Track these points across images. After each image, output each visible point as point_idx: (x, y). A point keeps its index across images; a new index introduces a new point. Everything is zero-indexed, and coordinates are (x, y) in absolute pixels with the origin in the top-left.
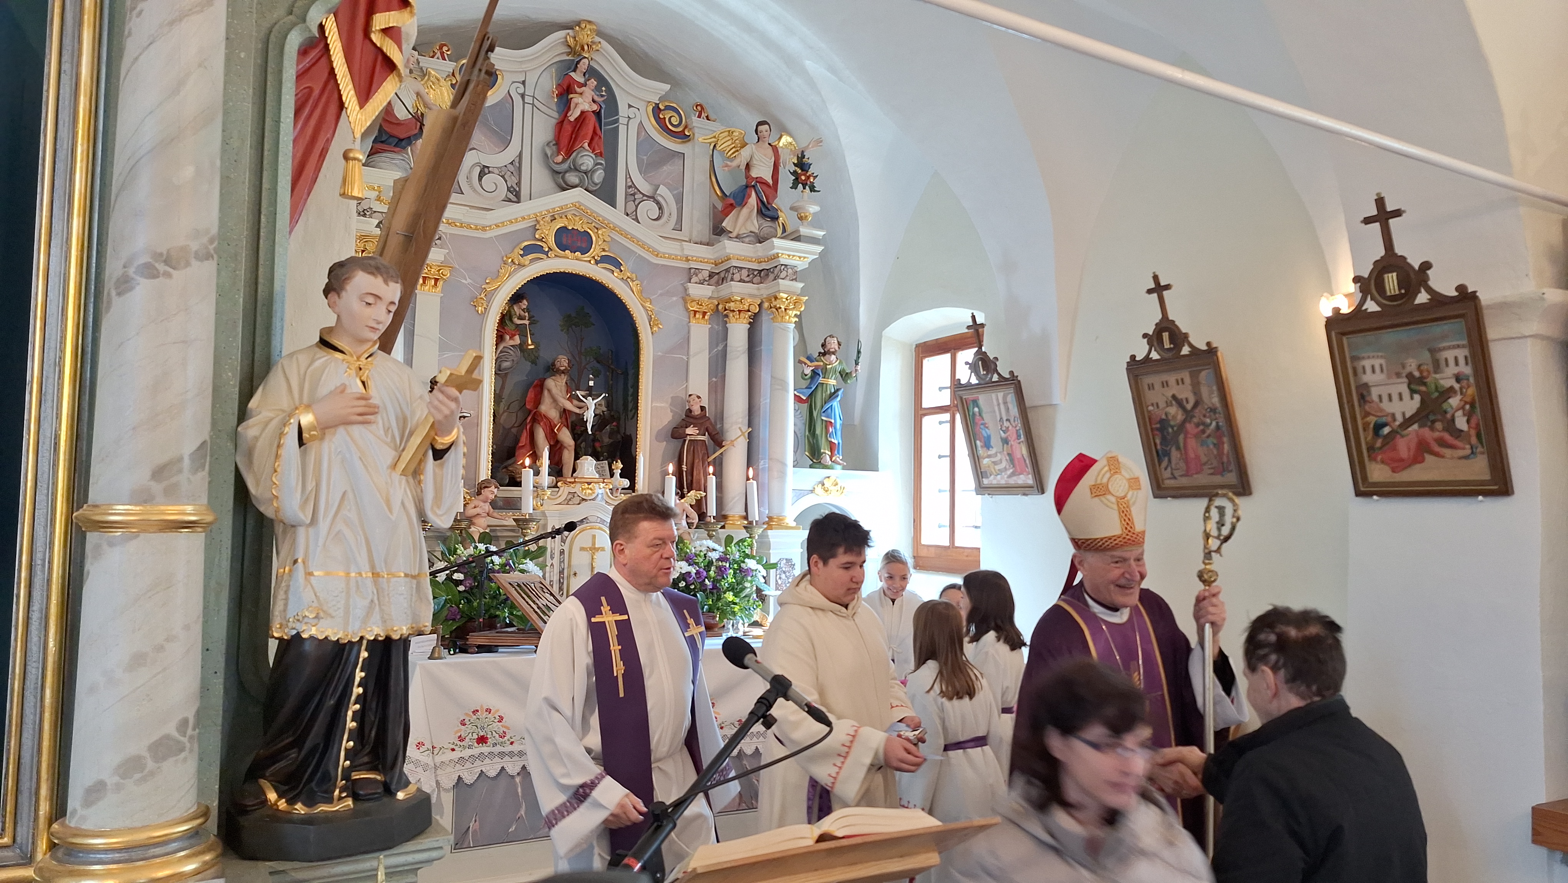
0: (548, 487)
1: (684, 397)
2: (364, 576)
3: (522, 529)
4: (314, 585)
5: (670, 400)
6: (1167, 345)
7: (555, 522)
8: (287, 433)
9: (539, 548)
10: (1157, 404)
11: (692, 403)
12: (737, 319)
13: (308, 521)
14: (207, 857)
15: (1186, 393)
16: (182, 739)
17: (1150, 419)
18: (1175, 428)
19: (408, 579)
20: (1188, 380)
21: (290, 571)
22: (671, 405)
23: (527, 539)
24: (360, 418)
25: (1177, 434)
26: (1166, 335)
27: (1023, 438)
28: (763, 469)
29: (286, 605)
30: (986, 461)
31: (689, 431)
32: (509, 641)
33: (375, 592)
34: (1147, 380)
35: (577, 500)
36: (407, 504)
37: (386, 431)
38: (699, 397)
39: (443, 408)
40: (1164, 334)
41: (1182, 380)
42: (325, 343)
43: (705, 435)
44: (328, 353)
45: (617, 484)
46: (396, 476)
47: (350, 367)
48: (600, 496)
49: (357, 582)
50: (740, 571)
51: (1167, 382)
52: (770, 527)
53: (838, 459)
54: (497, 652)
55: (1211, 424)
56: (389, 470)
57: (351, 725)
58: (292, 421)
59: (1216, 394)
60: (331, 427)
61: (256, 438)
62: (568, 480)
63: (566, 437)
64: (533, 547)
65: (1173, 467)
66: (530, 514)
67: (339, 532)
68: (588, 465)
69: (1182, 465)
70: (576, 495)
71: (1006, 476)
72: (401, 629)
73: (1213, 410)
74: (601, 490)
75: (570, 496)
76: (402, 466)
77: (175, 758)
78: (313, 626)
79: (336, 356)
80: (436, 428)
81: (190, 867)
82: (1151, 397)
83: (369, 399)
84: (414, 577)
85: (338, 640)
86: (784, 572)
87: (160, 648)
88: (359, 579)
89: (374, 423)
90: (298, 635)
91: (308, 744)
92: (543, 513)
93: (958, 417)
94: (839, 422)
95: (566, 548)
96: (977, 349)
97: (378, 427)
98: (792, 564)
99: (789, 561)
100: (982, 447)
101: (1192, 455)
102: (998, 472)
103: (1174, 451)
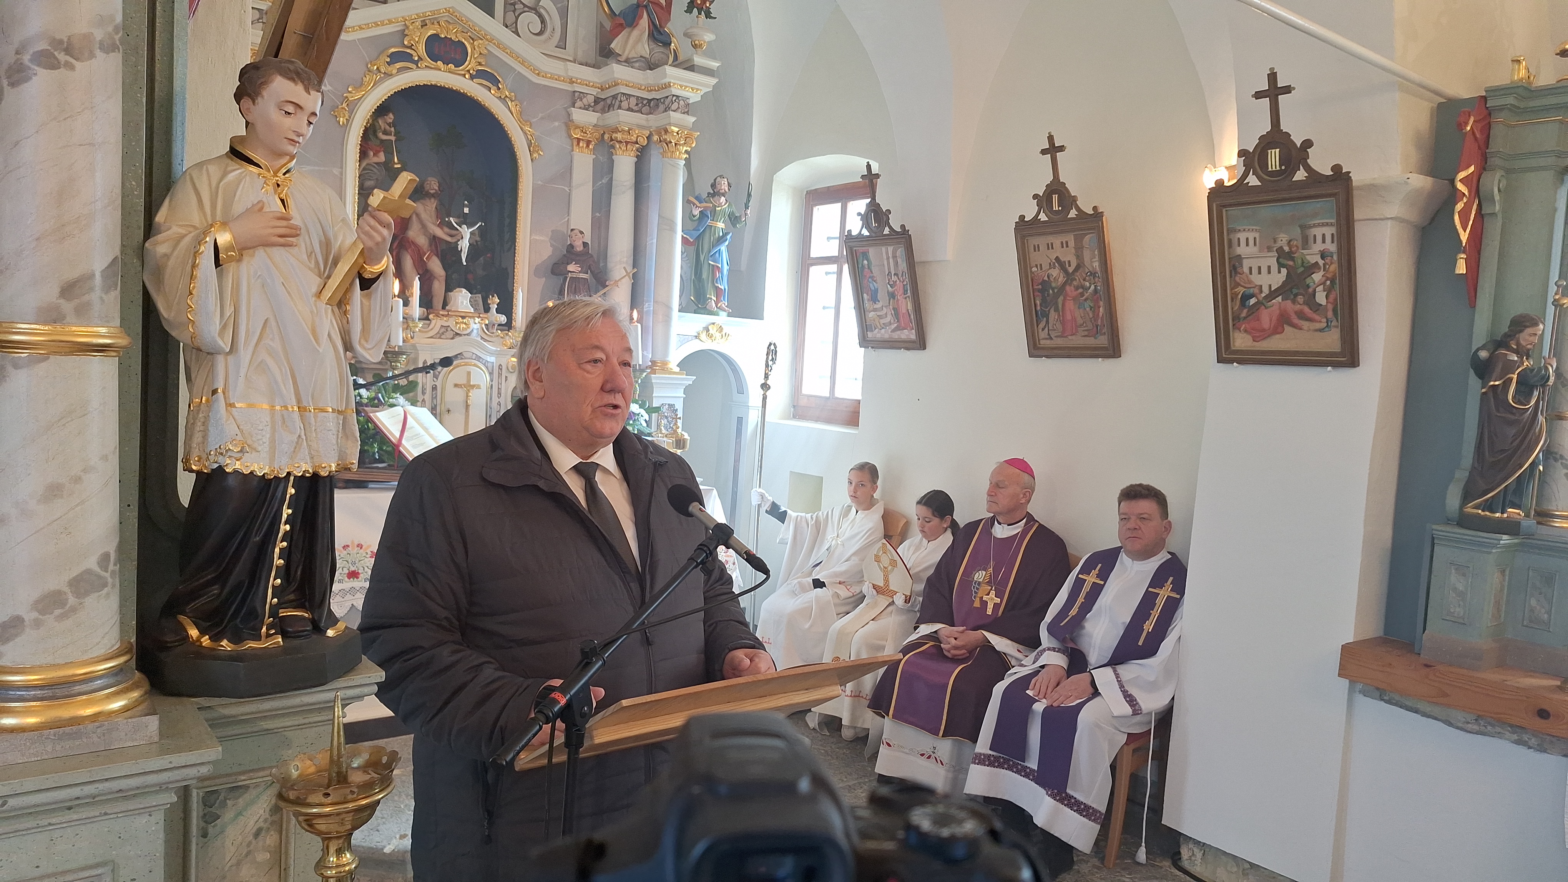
0: (419, 319)
1: (566, 232)
2: (290, 409)
3: (391, 362)
4: (236, 417)
5: (550, 233)
6: (1056, 208)
7: (427, 357)
8: (203, 252)
9: (410, 383)
10: (1041, 265)
11: (574, 238)
12: (623, 151)
13: (228, 351)
14: (135, 694)
15: (1069, 256)
16: (103, 574)
17: (1032, 280)
18: (1056, 291)
19: (335, 415)
20: (1072, 244)
21: (207, 401)
22: (551, 238)
23: (396, 372)
24: (282, 240)
25: (1056, 296)
26: (1055, 197)
27: (909, 294)
28: (648, 311)
29: (205, 437)
30: (871, 315)
31: (571, 267)
32: (380, 477)
33: (302, 428)
34: (1033, 241)
35: (450, 334)
36: (333, 335)
37: (309, 257)
38: (582, 233)
39: (375, 234)
40: (1054, 196)
41: (1067, 243)
42: (236, 153)
43: (587, 274)
44: (242, 165)
45: (493, 319)
46: (322, 306)
47: (267, 182)
48: (475, 331)
49: (283, 416)
51: (1052, 244)
52: (654, 372)
53: (723, 305)
54: (366, 487)
55: (1090, 287)
56: (314, 299)
57: (278, 563)
58: (208, 239)
59: (1097, 258)
60: (250, 248)
61: (167, 256)
62: (441, 313)
63: (436, 266)
64: (403, 382)
65: (1051, 328)
66: (399, 347)
67: (262, 361)
68: (462, 299)
69: (1059, 326)
70: (449, 329)
71: (890, 330)
72: (330, 466)
73: (1093, 274)
74: (476, 325)
75: (443, 330)
76: (327, 294)
77: (97, 594)
78: (237, 460)
79: (251, 169)
80: (367, 255)
81: (117, 704)
82: (1036, 258)
83: (290, 220)
84: (339, 412)
85: (264, 474)
86: (666, 417)
87: (77, 480)
88: (285, 412)
89: (296, 246)
90: (221, 469)
91: (232, 581)
92: (414, 347)
93: (846, 268)
94: (726, 268)
95: (438, 383)
96: (869, 200)
97: (301, 250)
98: (674, 410)
99: (671, 406)
100: (868, 300)
101: (1069, 317)
102: (883, 326)
103: (1052, 312)
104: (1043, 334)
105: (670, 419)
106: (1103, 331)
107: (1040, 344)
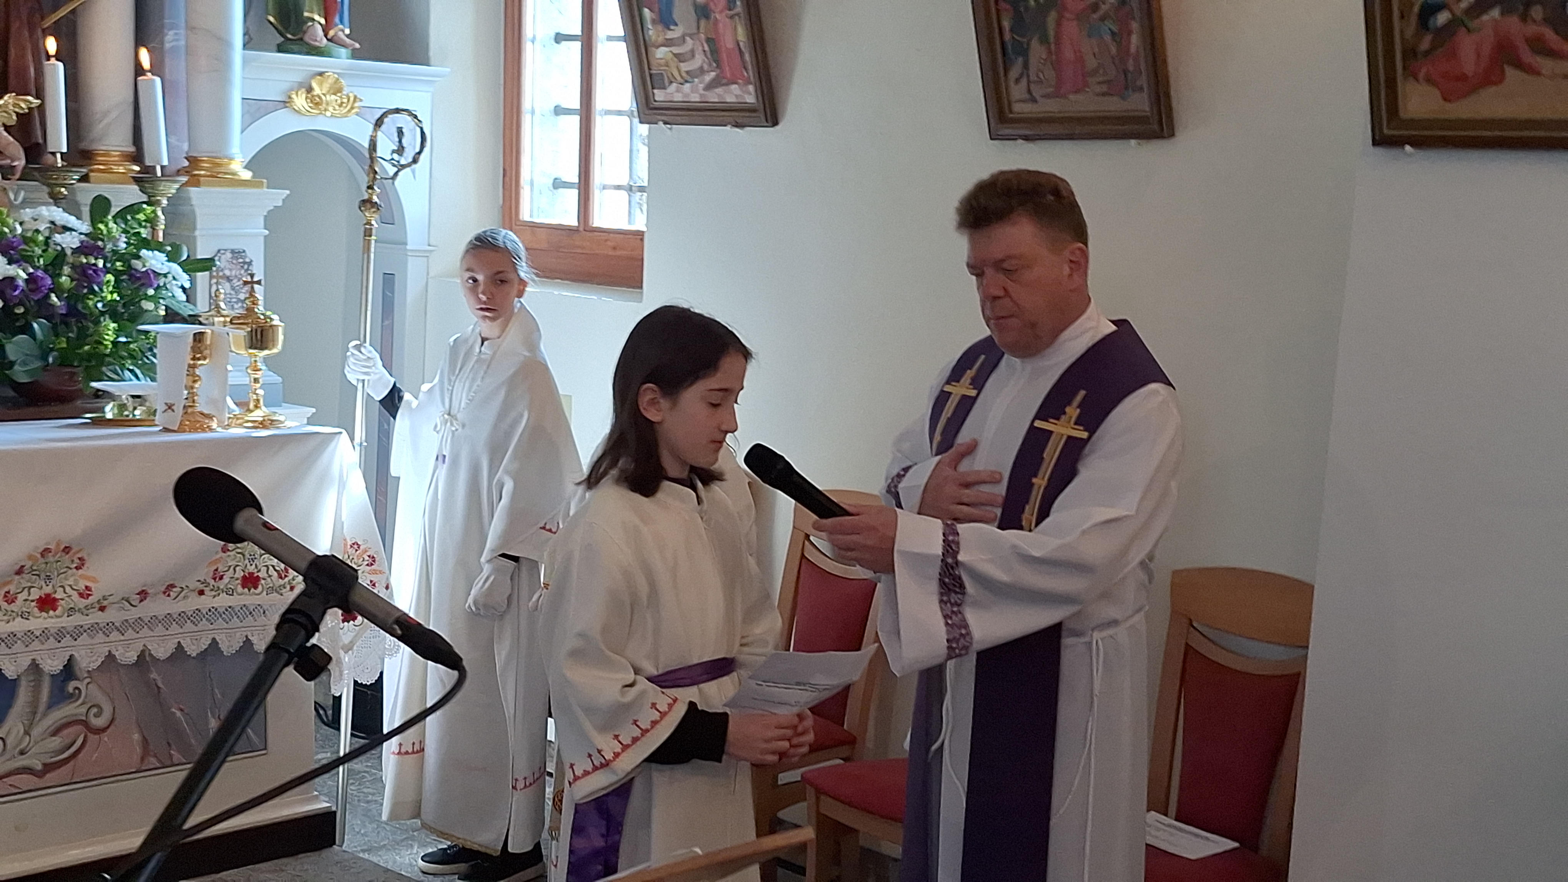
30: (661, 53)
50: (131, 276)
52: (195, 181)
53: (339, 32)
65: (1033, 78)
86: (228, 279)
98: (245, 263)
99: (237, 254)
100: (654, 22)
101: (1068, 54)
102: (688, 78)
103: (1035, 44)
104: (1017, 91)
105: (236, 283)
106: (1138, 83)
107: (1011, 112)
